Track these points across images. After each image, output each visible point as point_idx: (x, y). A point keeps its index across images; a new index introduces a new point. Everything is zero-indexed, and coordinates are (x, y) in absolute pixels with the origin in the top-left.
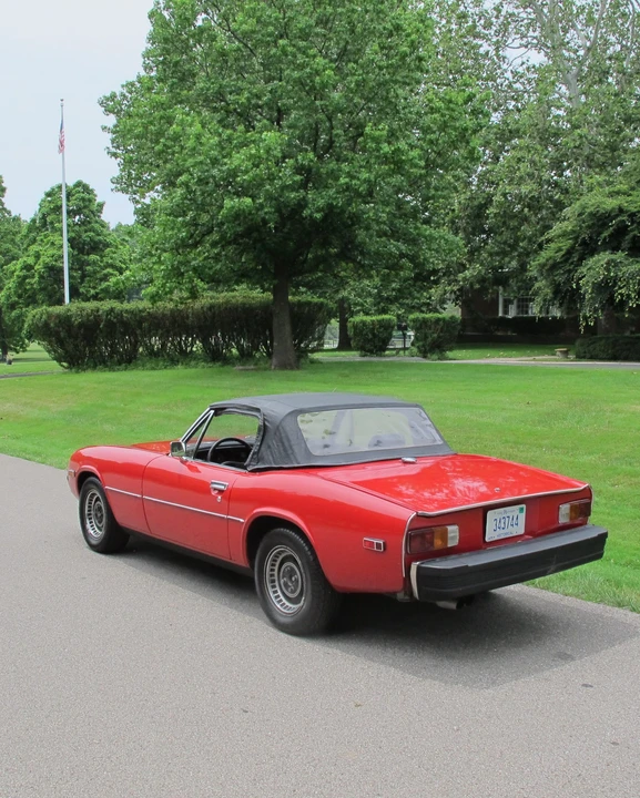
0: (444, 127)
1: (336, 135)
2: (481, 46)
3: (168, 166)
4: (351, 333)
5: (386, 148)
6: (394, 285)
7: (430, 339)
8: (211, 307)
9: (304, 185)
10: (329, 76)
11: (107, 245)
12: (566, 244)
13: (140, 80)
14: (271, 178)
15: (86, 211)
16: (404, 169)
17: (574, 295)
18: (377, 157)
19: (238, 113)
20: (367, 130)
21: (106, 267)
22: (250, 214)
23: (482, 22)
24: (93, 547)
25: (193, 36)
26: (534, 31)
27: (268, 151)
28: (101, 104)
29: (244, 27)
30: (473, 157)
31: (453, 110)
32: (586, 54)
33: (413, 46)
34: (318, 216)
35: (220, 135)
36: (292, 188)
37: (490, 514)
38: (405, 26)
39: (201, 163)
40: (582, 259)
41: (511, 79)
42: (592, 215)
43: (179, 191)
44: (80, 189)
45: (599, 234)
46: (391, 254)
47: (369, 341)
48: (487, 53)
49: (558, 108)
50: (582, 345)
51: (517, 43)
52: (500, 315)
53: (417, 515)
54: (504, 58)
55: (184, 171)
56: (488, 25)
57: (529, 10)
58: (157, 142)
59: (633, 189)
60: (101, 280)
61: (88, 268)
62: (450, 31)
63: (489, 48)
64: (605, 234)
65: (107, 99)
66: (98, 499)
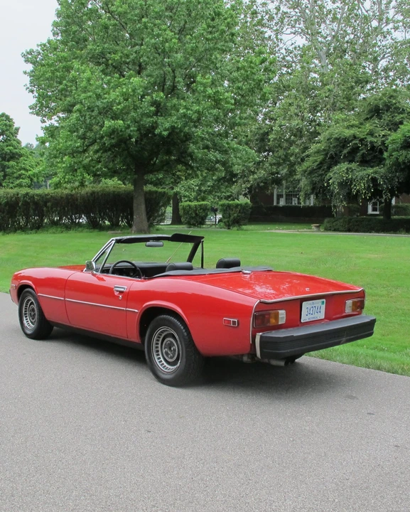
0: (246, 79)
1: (178, 81)
2: (266, 32)
3: (68, 99)
4: (181, 212)
5: (209, 91)
6: (209, 184)
7: (232, 217)
8: (93, 193)
9: (156, 113)
10: (174, 43)
11: (21, 155)
12: (320, 158)
13: (49, 42)
14: (135, 108)
15: (8, 133)
16: (221, 104)
17: (325, 190)
18: (204, 96)
19: (113, 66)
20: (199, 78)
21: (20, 170)
22: (121, 131)
23: (267, 17)
24: (28, 336)
25: (87, 15)
26: (299, 24)
27: (134, 91)
28: (24, 56)
29: (120, 9)
30: (264, 99)
31: (253, 68)
32: (332, 40)
33: (229, 26)
34: (165, 133)
35: (103, 79)
36: (148, 115)
37: (304, 304)
38: (223, 13)
39: (90, 97)
40: (329, 168)
41: (285, 54)
42: (337, 139)
43: (75, 115)
44: (4, 118)
45: (341, 152)
46: (210, 160)
47: (193, 218)
48: (270, 37)
49: (315, 72)
50: (328, 222)
51: (289, 31)
52: (275, 204)
53: (260, 302)
54: (281, 40)
55: (78, 103)
56: (271, 19)
57: (297, 10)
58: (60, 83)
59: (361, 124)
60: (17, 178)
61: (8, 170)
62: (246, 22)
63: (272, 34)
64: (345, 151)
65: (28, 53)
66: (32, 303)
